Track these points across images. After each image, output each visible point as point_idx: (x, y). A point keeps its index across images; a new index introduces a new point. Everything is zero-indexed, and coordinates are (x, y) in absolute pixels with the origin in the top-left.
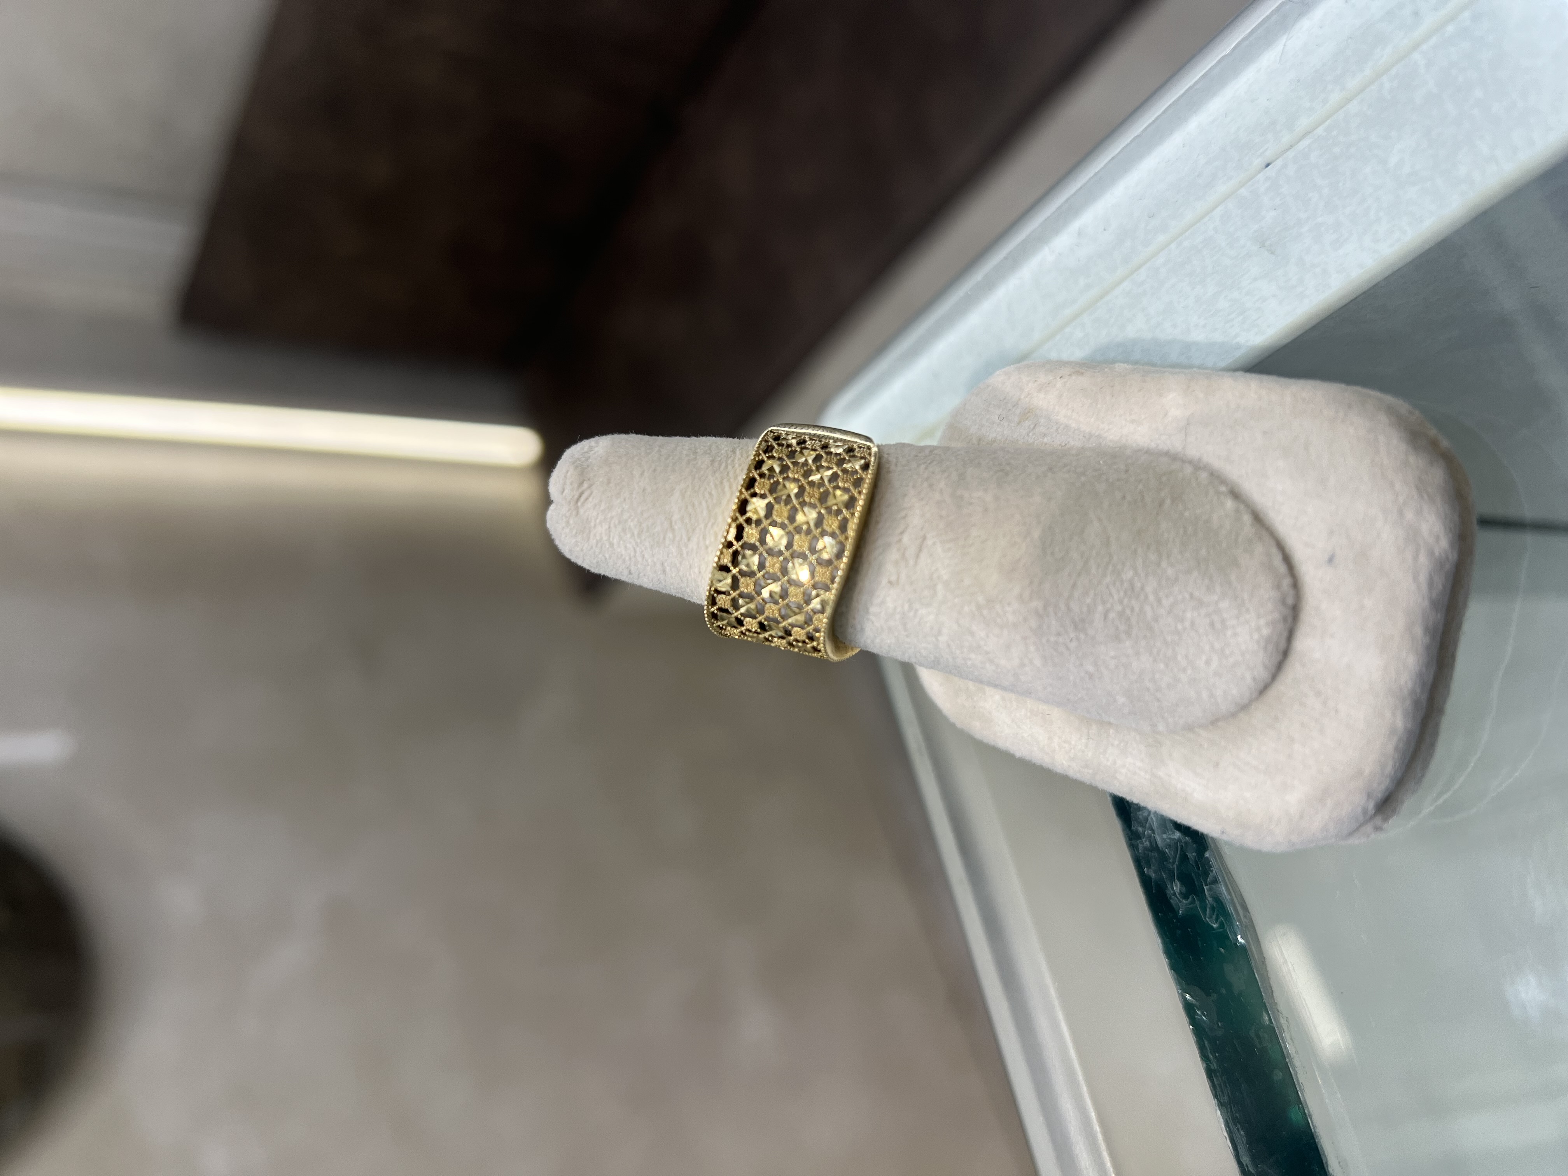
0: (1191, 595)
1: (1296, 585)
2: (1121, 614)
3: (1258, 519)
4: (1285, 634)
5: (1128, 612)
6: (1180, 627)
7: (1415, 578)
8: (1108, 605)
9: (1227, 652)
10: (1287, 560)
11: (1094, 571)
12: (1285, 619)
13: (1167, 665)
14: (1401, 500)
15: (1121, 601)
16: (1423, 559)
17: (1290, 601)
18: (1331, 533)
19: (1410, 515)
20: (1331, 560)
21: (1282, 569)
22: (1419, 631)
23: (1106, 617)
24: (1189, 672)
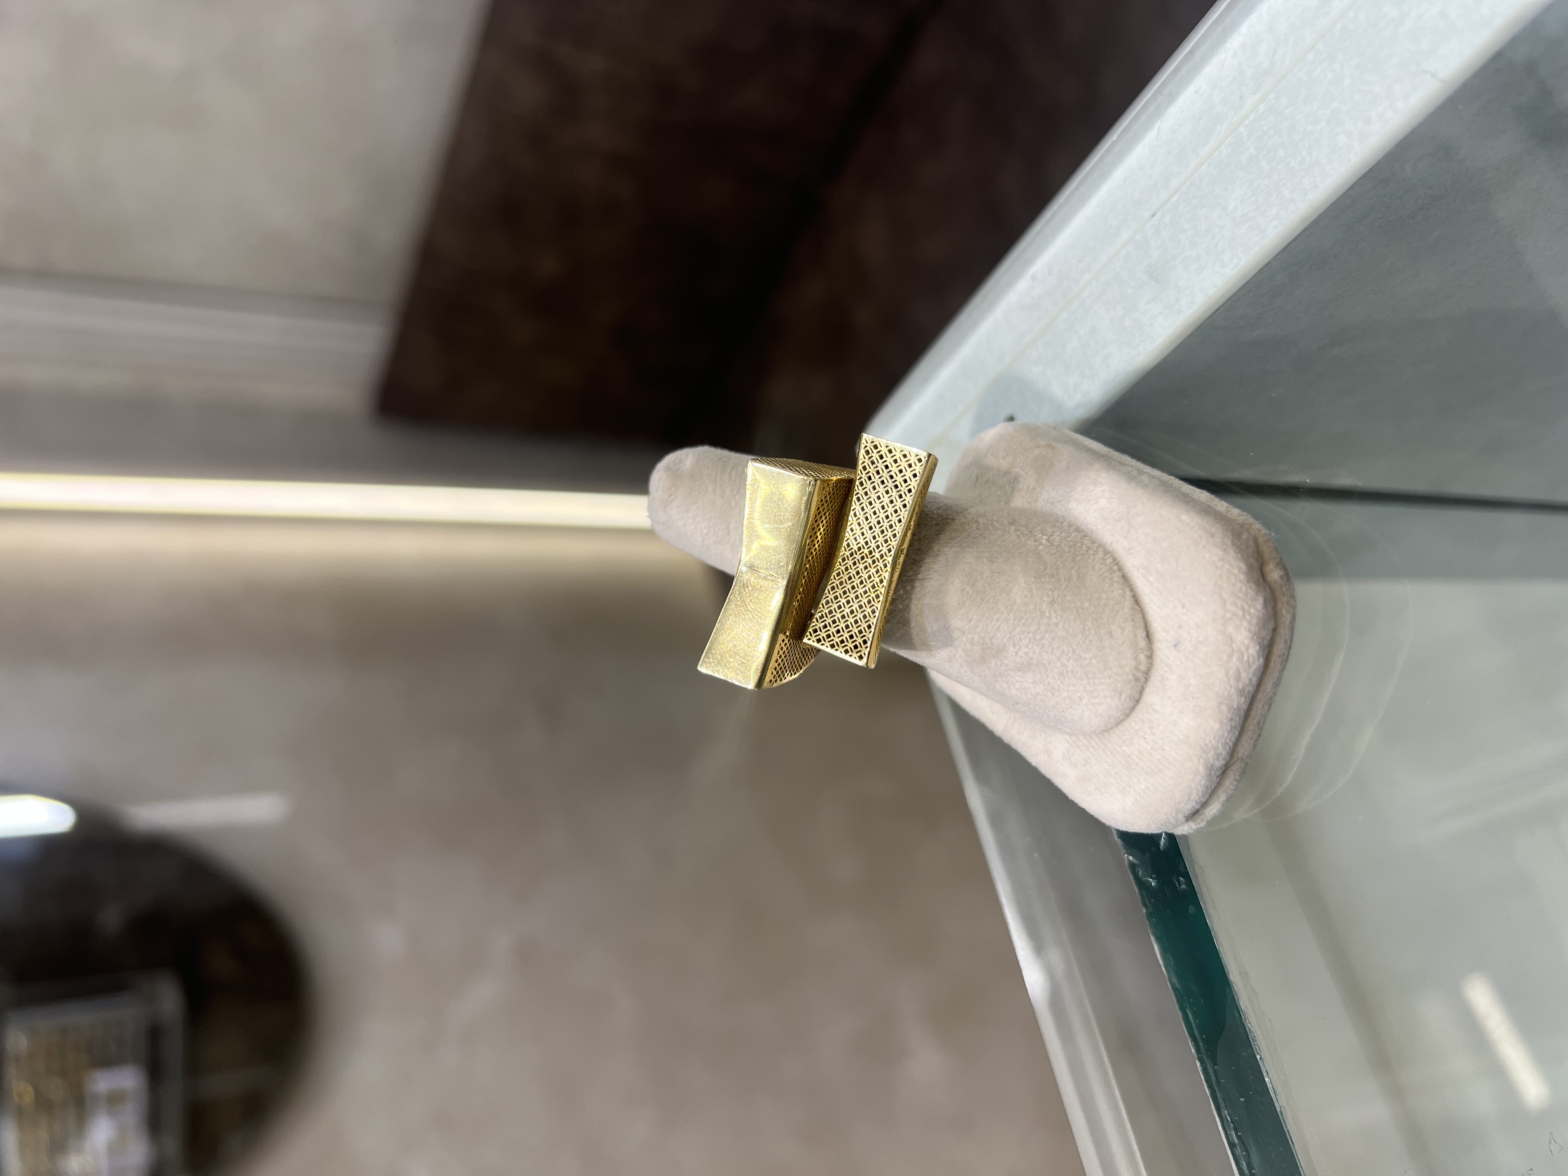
0: (1074, 651)
1: (1150, 657)
2: (1027, 654)
3: (1136, 601)
4: (1139, 689)
5: (1031, 654)
6: (1065, 671)
7: (1227, 674)
8: (1018, 647)
9: (1095, 694)
10: (1148, 636)
11: (1011, 621)
12: (1137, 679)
13: (1053, 694)
14: (1228, 615)
15: (1027, 647)
16: (1234, 659)
17: (1143, 668)
18: (1180, 627)
19: (1230, 629)
20: (1175, 646)
21: (1142, 643)
22: (1224, 709)
23: (1017, 653)
24: (1067, 702)
